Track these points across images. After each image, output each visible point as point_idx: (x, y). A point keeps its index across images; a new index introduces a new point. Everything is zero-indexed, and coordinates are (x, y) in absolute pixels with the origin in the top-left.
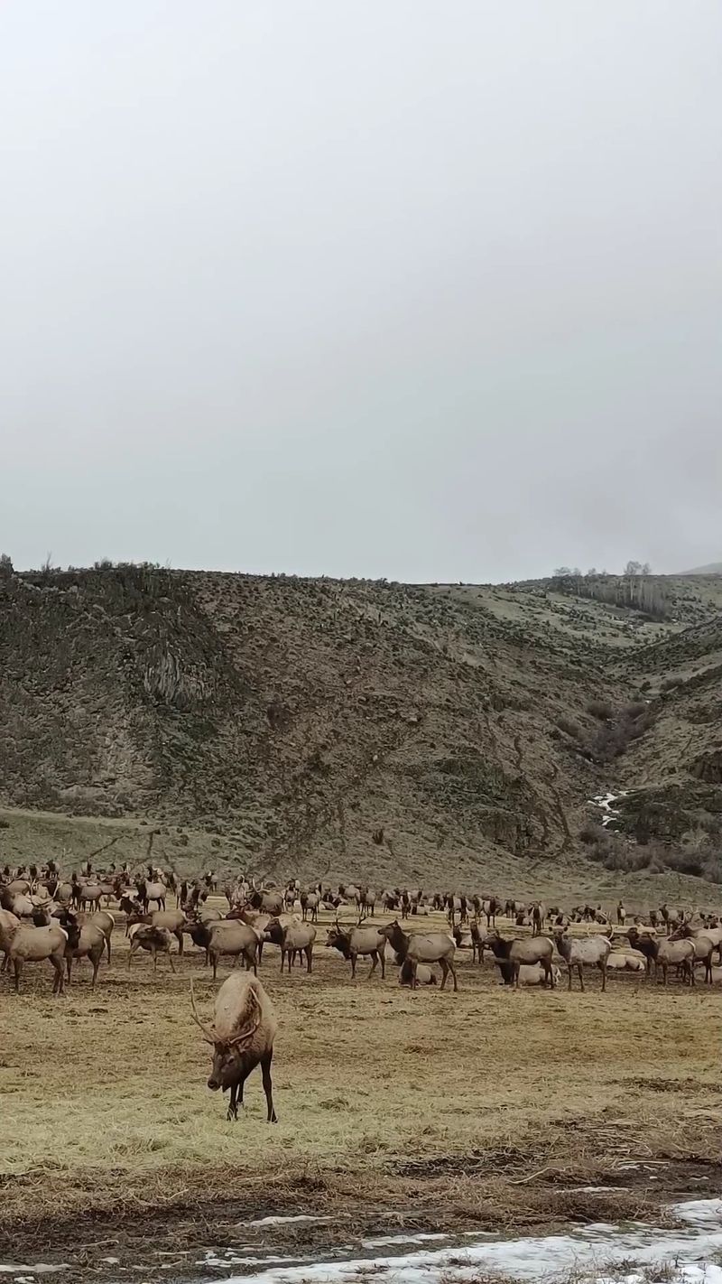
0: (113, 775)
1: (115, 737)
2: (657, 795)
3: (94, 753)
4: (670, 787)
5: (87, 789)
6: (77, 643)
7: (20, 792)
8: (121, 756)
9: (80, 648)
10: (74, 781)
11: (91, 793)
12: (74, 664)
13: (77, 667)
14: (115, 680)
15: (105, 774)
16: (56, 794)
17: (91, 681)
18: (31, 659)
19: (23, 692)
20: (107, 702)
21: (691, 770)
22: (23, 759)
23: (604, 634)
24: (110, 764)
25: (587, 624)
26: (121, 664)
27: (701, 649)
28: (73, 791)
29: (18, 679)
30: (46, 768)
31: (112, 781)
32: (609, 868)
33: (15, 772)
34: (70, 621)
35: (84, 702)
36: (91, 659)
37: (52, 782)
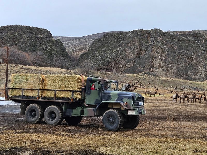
0: (201, 74)
1: (201, 66)
3: (197, 69)
6: (193, 48)
7: (185, 77)
8: (202, 70)
10: (194, 75)
11: (197, 77)
13: (194, 53)
14: (201, 55)
15: (199, 73)
16: (191, 78)
17: (197, 56)
18: (185, 52)
19: (184, 58)
20: (199, 60)
22: (185, 71)
26: (202, 52)
29: (183, 56)
30: (189, 72)
31: (201, 75)
33: (184, 73)
34: (192, 44)
35: (195, 60)
36: (196, 51)
37: (190, 75)
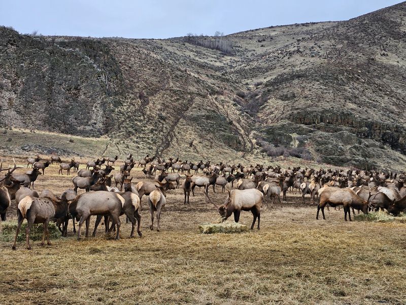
0: (95, 122)
1: (96, 107)
2: (279, 128)
3: (89, 113)
4: (284, 125)
5: (86, 127)
6: (81, 71)
7: (63, 128)
8: (98, 114)
9: (82, 73)
10: (82, 124)
11: (88, 128)
12: (81, 79)
13: (82, 80)
14: (95, 85)
15: (93, 121)
16: (77, 129)
17: (87, 85)
18: (65, 77)
19: (63, 90)
20: (93, 94)
21: (289, 119)
22: (64, 115)
23: (211, 61)
24: (94, 118)
25: (204, 57)
26: (98, 79)
27: (264, 69)
28: (81, 128)
29: (61, 85)
30: (71, 119)
31: (95, 124)
32: (269, 155)
33: (61, 120)
34: (78, 62)
35: (85, 94)
36: (87, 77)
37: (74, 124)
